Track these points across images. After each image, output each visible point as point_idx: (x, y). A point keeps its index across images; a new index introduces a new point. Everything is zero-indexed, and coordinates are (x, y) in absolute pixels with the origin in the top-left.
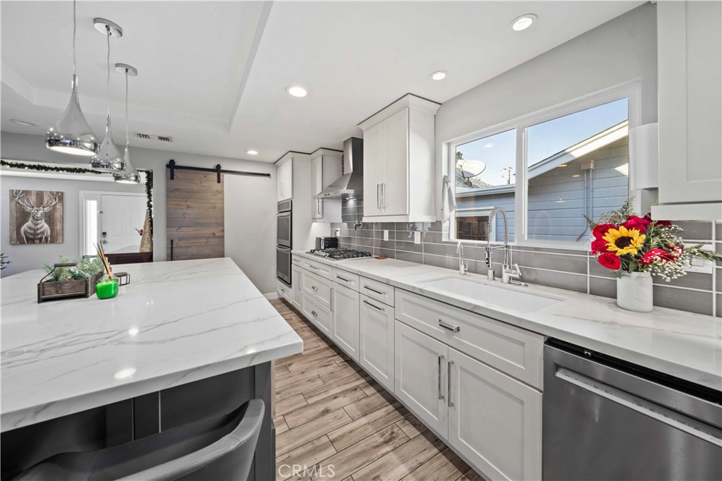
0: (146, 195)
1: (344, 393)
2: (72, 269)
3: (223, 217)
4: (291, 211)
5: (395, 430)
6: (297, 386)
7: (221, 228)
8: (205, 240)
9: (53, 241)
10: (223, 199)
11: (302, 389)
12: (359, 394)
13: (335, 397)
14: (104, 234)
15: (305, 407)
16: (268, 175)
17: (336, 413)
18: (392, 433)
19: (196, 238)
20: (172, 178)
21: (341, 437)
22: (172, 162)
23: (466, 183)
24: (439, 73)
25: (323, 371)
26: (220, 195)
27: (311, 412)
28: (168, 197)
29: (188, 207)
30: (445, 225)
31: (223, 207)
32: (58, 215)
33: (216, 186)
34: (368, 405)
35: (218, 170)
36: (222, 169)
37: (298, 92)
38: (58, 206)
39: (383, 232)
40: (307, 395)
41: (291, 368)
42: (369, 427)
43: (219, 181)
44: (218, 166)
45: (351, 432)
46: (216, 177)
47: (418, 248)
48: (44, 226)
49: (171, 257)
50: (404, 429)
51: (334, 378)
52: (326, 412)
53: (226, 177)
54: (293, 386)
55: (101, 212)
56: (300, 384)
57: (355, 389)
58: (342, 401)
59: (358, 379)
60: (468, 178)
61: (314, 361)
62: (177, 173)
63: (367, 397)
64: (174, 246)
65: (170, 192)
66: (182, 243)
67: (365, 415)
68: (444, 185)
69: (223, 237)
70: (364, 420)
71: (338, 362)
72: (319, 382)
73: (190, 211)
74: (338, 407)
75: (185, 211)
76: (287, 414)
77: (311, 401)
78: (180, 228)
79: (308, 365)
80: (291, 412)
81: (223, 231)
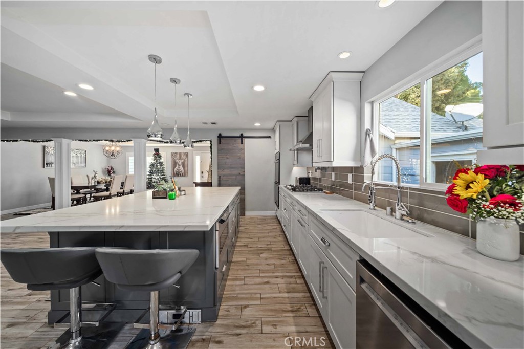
0: (210, 152)
1: (283, 277)
2: (163, 186)
3: (244, 164)
4: (279, 159)
5: (302, 308)
6: (259, 265)
7: (243, 170)
8: (235, 177)
9: (184, 176)
10: (244, 153)
11: (261, 267)
12: (292, 280)
13: (277, 278)
14: (202, 172)
15: (258, 276)
16: (270, 137)
17: (271, 286)
18: (299, 308)
19: (231, 175)
20: (220, 143)
21: (268, 298)
22: (220, 134)
23: (459, 128)
24: (345, 53)
25: (278, 262)
26: (242, 151)
27: (259, 280)
28: (218, 153)
29: (227, 158)
30: (365, 170)
31: (244, 158)
32: (186, 163)
33: (241, 146)
34: (293, 288)
35: (242, 137)
36: (244, 136)
37: (259, 88)
38: (186, 159)
39: (331, 174)
40: (261, 271)
41: (261, 255)
42: (287, 299)
43: (242, 143)
44: (242, 134)
45: (275, 298)
46: (241, 141)
47: (349, 187)
48: (182, 168)
49: (220, 185)
50: (309, 310)
51: (282, 267)
52: (268, 283)
53: (246, 140)
54: (258, 264)
55: (201, 162)
56: (261, 265)
57: (291, 277)
58: (279, 280)
59: (297, 272)
60: (463, 122)
61: (276, 255)
62: (222, 140)
63: (297, 283)
64: (221, 179)
65: (219, 150)
66: (224, 178)
67: (288, 292)
68: (366, 137)
69: (244, 175)
70: (286, 295)
71: (290, 259)
72: (273, 267)
73: (228, 161)
74: (275, 283)
75: (226, 161)
76: (247, 277)
77: (262, 275)
78: (223, 170)
79: (271, 256)
80: (249, 277)
81: (244, 172)
